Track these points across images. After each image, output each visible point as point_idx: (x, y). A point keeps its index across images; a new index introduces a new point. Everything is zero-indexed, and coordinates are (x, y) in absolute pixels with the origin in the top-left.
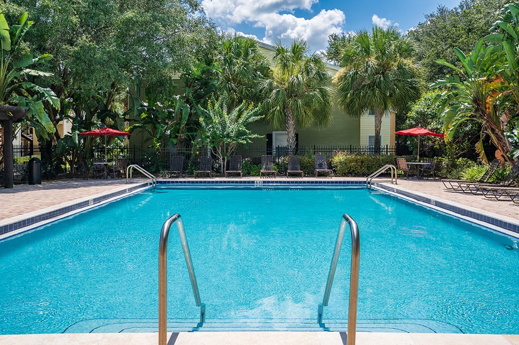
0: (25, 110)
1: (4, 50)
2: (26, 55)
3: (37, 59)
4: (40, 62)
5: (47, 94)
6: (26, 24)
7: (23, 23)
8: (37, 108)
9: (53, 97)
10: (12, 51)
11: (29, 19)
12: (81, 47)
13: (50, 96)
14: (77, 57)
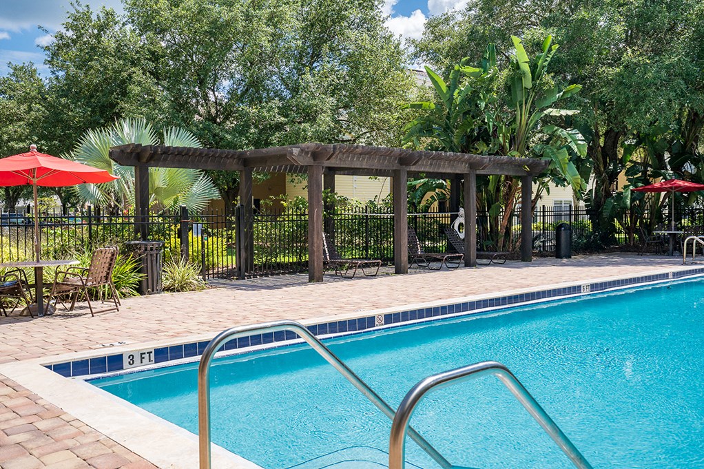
0: (545, 161)
1: (525, 88)
2: (550, 91)
3: (561, 94)
4: (565, 97)
5: (571, 138)
6: (550, 50)
7: (546, 50)
8: (560, 158)
9: (579, 142)
10: (534, 87)
11: (553, 43)
12: (625, 67)
13: (575, 141)
14: (620, 82)
